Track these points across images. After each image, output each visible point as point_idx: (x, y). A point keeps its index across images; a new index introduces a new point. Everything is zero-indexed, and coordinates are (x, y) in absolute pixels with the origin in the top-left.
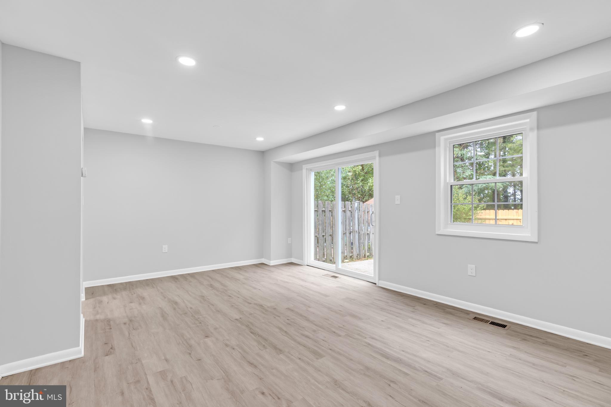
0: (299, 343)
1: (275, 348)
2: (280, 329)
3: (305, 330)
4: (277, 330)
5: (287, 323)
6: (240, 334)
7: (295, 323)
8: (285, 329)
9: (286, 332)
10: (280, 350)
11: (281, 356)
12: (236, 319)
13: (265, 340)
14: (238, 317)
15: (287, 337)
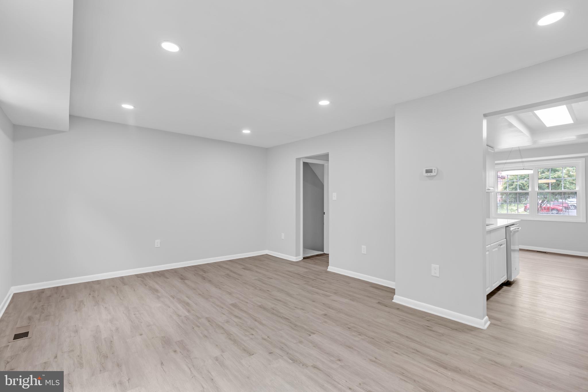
0: (245, 312)
1: (265, 309)
2: (261, 323)
3: (236, 323)
4: (264, 322)
5: (254, 329)
6: (298, 318)
7: (246, 330)
8: (257, 324)
9: (256, 321)
10: (260, 307)
11: (260, 304)
12: (314, 333)
13: (273, 314)
14: (313, 336)
15: (255, 317)
